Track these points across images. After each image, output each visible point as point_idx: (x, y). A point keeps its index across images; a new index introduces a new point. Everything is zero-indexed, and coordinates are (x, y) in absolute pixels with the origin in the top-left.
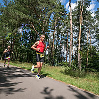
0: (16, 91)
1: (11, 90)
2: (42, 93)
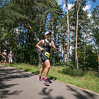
0: (11, 94)
2: (40, 94)
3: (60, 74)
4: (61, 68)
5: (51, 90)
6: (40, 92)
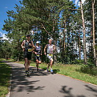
0: (36, 89)
2: (60, 91)
3: (78, 73)
5: (70, 89)
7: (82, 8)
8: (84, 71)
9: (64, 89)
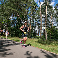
0: (8, 54)
1: (5, 53)
3: (36, 43)
4: (37, 40)
5: (31, 52)
6: (25, 53)
7: (41, 7)
8: (39, 42)
9: (27, 53)
